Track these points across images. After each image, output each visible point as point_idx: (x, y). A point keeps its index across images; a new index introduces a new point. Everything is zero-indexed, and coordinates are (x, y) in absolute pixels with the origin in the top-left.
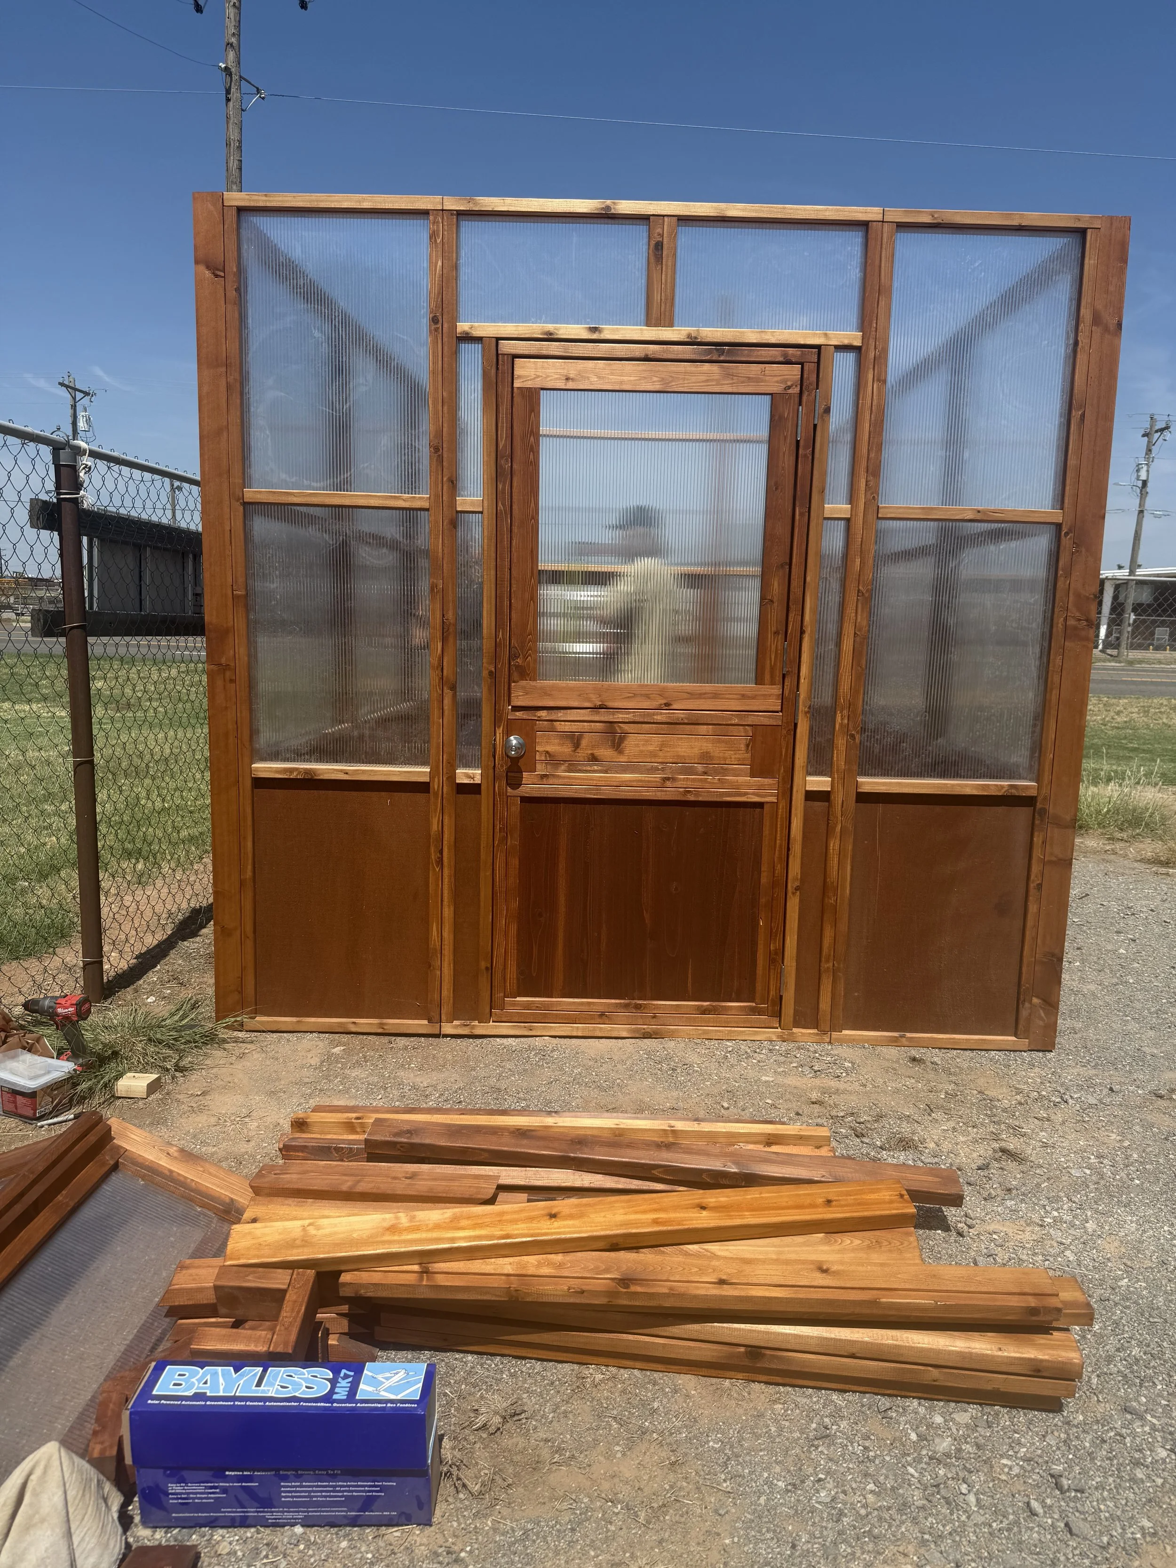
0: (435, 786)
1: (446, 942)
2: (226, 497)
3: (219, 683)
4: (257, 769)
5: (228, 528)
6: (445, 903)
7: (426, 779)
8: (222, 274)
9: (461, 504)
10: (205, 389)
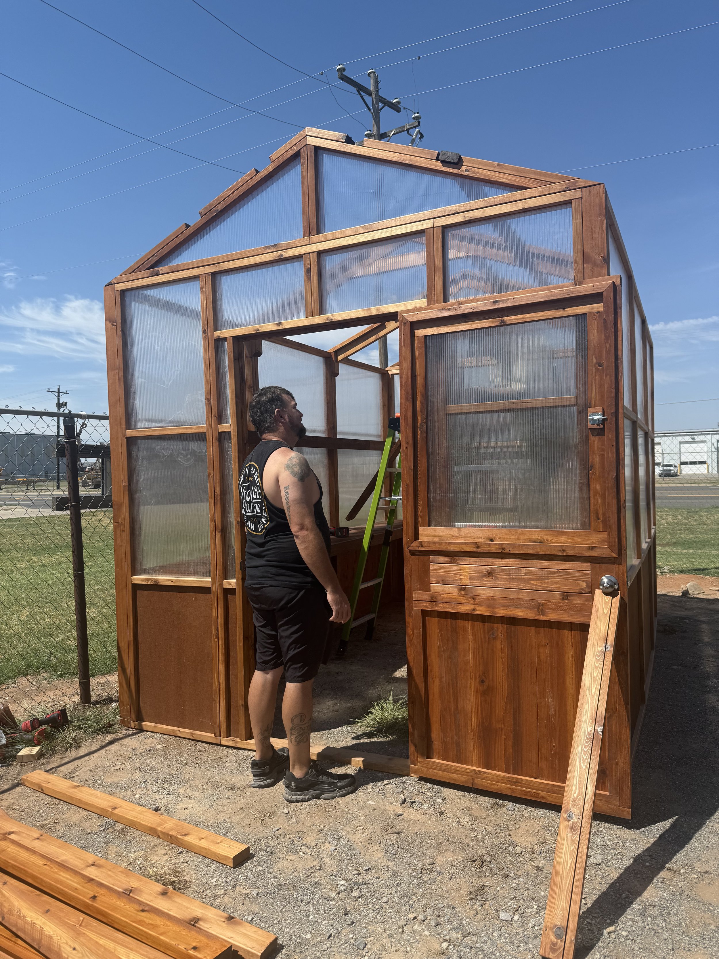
0: (214, 589)
1: (221, 686)
2: (120, 435)
3: (118, 532)
4: (134, 579)
5: (121, 451)
6: (220, 661)
7: (209, 585)
8: (115, 324)
9: (221, 428)
10: (111, 381)
